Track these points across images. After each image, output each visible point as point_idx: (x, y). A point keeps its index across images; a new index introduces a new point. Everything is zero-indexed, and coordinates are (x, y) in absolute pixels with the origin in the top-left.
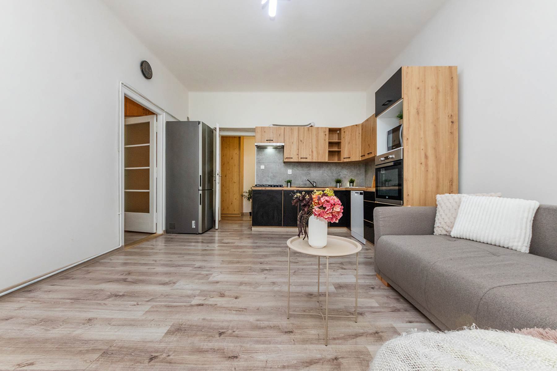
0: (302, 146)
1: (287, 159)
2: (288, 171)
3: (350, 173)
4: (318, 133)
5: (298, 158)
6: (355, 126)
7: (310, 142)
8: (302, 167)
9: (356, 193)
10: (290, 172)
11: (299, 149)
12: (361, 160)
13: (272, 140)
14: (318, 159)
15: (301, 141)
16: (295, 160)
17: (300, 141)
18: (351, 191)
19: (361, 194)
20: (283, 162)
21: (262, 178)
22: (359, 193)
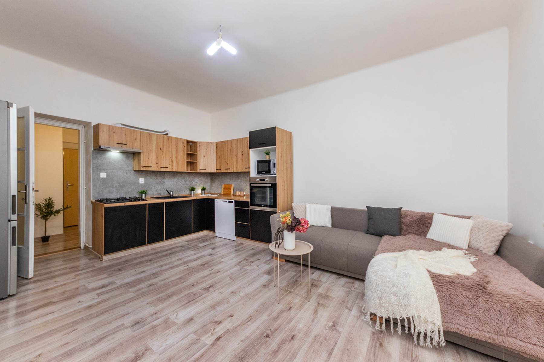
0: (162, 154)
1: (144, 167)
2: (139, 180)
3: (200, 181)
4: (178, 143)
5: (158, 167)
6: (210, 143)
7: (170, 152)
8: (156, 176)
9: (222, 201)
10: (142, 181)
11: (158, 158)
12: (215, 172)
13: (126, 144)
14: (178, 169)
15: (161, 149)
16: (154, 168)
17: (159, 149)
18: (215, 200)
19: (229, 202)
20: (134, 170)
21: (102, 189)
22: (227, 201)
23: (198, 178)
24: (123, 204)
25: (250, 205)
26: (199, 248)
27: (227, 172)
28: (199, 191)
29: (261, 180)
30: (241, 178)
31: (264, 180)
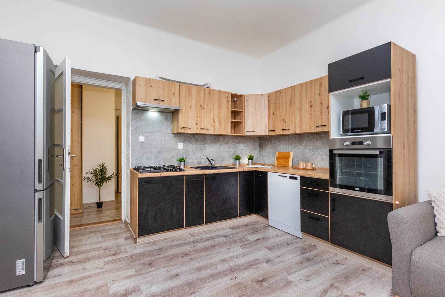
0: (202, 113)
1: (183, 129)
2: (178, 145)
4: (221, 98)
5: (198, 128)
6: (260, 95)
7: (212, 109)
8: (196, 140)
9: (279, 176)
10: (181, 146)
11: (198, 117)
12: (267, 134)
13: (163, 101)
14: (220, 131)
15: (201, 106)
16: (193, 131)
17: (199, 106)
18: (268, 172)
19: (291, 178)
20: (173, 133)
21: (141, 155)
22: (287, 177)
23: (243, 144)
24: (158, 175)
25: (330, 187)
26: (249, 243)
27: (285, 133)
28: (245, 160)
29: (353, 143)
30: (305, 142)
31: (361, 143)
